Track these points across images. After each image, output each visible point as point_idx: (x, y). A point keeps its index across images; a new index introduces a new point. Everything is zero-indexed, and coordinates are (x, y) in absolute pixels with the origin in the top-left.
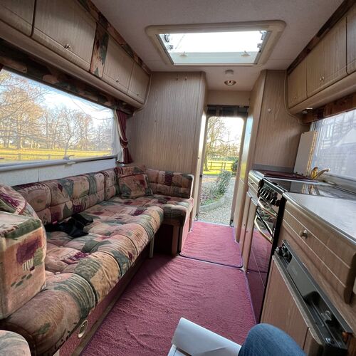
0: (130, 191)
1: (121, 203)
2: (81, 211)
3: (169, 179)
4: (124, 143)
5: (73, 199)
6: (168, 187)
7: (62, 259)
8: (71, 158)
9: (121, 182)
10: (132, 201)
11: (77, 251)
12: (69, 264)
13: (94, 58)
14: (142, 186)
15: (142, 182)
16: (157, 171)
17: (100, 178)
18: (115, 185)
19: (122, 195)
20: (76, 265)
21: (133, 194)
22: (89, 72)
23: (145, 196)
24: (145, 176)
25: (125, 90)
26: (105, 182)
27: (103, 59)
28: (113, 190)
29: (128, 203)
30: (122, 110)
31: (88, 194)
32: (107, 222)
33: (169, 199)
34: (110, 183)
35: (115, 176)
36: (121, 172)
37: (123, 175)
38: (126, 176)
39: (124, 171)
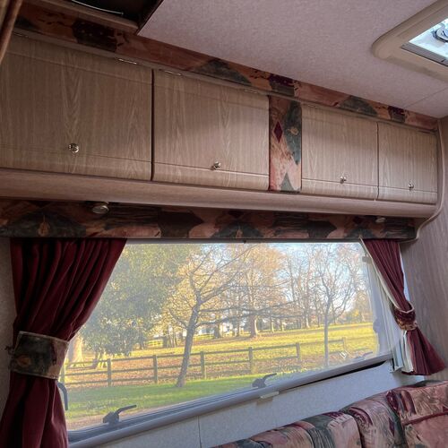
9: (412, 439)
17: (344, 428)
26: (362, 441)
34: (376, 442)
35: (393, 418)
36: (409, 407)
37: (414, 417)
38: (426, 418)
39: (415, 401)
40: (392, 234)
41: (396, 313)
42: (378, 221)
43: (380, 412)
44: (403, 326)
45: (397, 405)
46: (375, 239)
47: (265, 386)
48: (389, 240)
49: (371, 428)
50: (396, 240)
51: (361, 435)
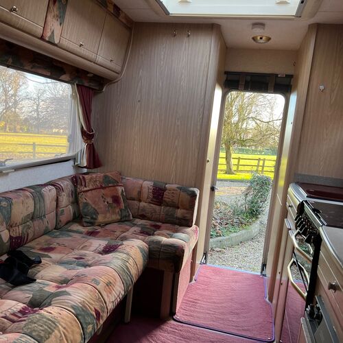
0: (96, 213)
1: (81, 233)
2: (20, 245)
3: (158, 194)
4: (87, 135)
5: (10, 227)
6: (157, 208)
7: (3, 315)
8: (9, 164)
9: (82, 200)
10: (99, 229)
11: (22, 305)
12: (13, 322)
13: (49, 18)
14: (115, 205)
15: (116, 200)
16: (141, 182)
17: (50, 193)
18: (73, 203)
19: (84, 220)
20: (24, 323)
21: (100, 219)
22: (42, 38)
23: (120, 221)
24: (120, 189)
25: (92, 56)
26: (57, 200)
27: (61, 18)
28: (68, 211)
29: (92, 234)
30: (86, 84)
31: (32, 219)
32: (61, 263)
33: (158, 227)
34: (64, 201)
35: (73, 189)
36: (83, 184)
37: (85, 189)
38: (91, 190)
39: (87, 181)
40: (92, 85)
41: (83, 133)
42: (88, 75)
43: (68, 185)
44: (85, 141)
45: (77, 183)
46: (83, 86)
47: (5, 165)
48: (90, 88)
49: (63, 193)
50: (93, 89)
51: (57, 197)
